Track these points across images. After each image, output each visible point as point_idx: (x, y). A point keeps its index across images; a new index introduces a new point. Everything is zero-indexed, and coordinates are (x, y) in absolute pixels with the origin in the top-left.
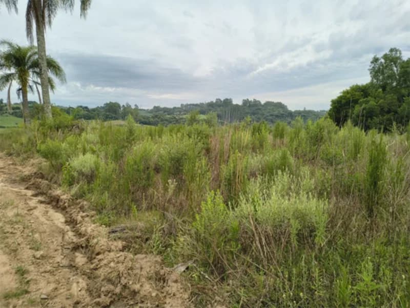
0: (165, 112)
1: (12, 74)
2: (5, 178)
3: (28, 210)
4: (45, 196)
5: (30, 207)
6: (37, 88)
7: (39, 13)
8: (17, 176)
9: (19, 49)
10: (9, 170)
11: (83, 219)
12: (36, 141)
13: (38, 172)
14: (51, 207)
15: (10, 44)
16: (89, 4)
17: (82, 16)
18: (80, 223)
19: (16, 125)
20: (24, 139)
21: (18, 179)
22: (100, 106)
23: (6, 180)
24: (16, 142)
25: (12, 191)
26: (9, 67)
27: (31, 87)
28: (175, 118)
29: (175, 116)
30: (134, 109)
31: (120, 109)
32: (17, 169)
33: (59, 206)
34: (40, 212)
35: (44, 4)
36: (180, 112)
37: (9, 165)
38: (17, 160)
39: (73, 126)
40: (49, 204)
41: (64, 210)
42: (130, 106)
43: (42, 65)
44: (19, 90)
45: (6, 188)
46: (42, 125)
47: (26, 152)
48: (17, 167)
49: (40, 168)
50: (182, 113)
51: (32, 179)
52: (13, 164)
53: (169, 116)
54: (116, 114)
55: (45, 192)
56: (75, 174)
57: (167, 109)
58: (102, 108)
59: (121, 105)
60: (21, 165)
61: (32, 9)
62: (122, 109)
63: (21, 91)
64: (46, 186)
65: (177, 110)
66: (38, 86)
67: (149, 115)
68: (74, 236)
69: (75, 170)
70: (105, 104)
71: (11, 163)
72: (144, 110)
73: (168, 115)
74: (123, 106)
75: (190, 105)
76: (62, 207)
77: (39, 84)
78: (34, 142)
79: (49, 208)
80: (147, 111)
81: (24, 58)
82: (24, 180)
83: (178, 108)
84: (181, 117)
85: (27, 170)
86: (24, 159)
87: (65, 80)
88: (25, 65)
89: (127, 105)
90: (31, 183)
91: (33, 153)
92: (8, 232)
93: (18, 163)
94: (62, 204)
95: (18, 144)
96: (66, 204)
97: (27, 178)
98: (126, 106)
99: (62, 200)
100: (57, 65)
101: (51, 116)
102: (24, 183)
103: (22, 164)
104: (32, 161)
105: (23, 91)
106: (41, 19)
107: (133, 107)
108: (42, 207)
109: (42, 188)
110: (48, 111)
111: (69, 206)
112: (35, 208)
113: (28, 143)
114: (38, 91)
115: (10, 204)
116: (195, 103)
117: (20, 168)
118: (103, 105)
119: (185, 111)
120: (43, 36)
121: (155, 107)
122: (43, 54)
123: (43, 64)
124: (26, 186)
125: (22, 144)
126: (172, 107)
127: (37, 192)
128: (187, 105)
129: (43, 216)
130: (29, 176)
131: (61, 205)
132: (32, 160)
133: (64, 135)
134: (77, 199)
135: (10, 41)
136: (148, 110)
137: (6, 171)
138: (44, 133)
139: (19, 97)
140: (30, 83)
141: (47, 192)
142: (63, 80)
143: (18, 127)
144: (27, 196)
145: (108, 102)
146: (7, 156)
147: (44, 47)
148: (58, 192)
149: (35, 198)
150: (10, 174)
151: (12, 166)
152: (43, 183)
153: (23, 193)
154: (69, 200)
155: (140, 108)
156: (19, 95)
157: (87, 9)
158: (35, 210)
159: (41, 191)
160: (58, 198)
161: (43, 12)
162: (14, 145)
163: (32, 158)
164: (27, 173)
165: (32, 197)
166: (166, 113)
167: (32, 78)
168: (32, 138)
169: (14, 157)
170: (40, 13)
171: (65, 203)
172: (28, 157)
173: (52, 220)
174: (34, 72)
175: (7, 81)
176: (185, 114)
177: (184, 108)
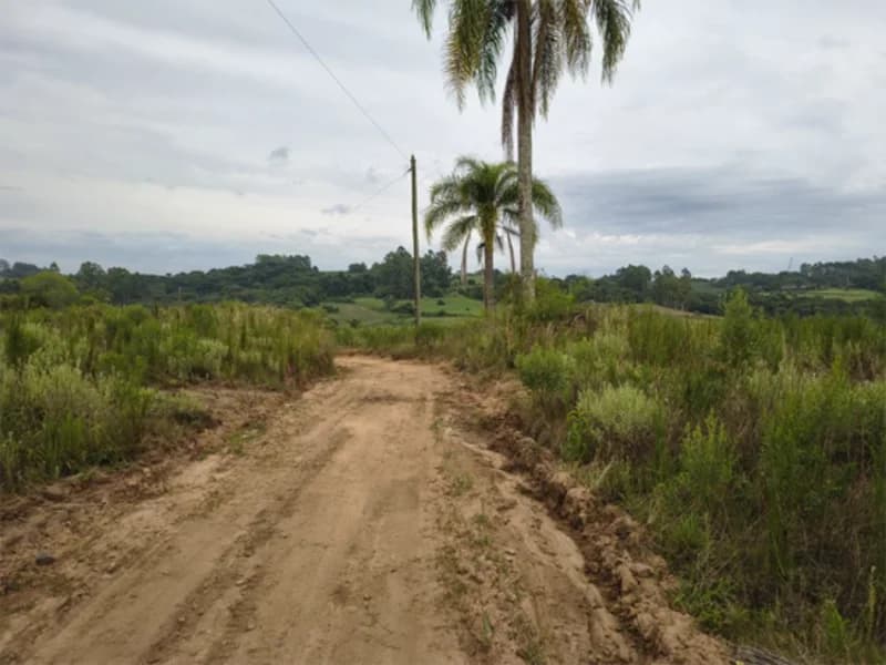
0: (756, 284)
1: (472, 218)
2: (456, 416)
3: (500, 510)
4: (528, 475)
5: (503, 501)
6: (509, 240)
7: (525, 90)
8: (474, 416)
9: (486, 170)
10: (461, 401)
11: (639, 583)
12: (506, 344)
13: (513, 413)
14: (546, 511)
15: (472, 163)
16: (622, 51)
17: (607, 78)
18: (629, 591)
19: (466, 312)
20: (485, 341)
21: (475, 421)
22: (608, 275)
23: (455, 423)
24: (472, 345)
25: (467, 449)
26: (467, 206)
27: (499, 239)
28: (783, 298)
29: (784, 293)
30: (683, 278)
31: (650, 279)
32: (471, 398)
33: (563, 514)
34: (523, 521)
35: (535, 71)
36: (799, 283)
37: (460, 388)
38: (474, 380)
39: (573, 315)
40: (540, 499)
41: (576, 528)
42: (672, 272)
43: (524, 193)
44: (482, 245)
45: (455, 440)
46: (517, 313)
47: (488, 365)
48: (473, 394)
49: (515, 405)
50: (803, 287)
51: (501, 427)
52: (465, 388)
53: (768, 294)
54: (640, 289)
55: (529, 465)
56: (598, 434)
57: (765, 276)
58: (612, 277)
59: (653, 272)
60: (480, 392)
61: (515, 85)
62: (653, 279)
63: (483, 249)
64: (530, 451)
65: (790, 279)
66: (512, 236)
67: (714, 291)
68: (618, 631)
69: (598, 424)
70: (619, 271)
71: (462, 384)
72: (705, 281)
73: (767, 290)
74: (657, 273)
75: (830, 264)
76: (570, 517)
77: (514, 233)
78: (503, 346)
79: (541, 511)
80: (713, 283)
81: (493, 186)
82: (486, 426)
83: (795, 274)
84: (800, 296)
85: (491, 405)
86: (485, 380)
87: (560, 220)
88: (492, 199)
89: (665, 271)
90: (499, 436)
91: (500, 368)
92: (466, 572)
93: (474, 387)
94: (571, 510)
95: (476, 350)
96: (582, 515)
97: (491, 423)
98: (662, 273)
99: (570, 501)
100: (547, 192)
101: (533, 294)
102: (488, 434)
103: (482, 389)
104: (499, 386)
105: (486, 248)
106: (527, 101)
107: (678, 274)
108: (525, 504)
109: (523, 455)
110: (529, 284)
111: (589, 520)
112: (513, 505)
113: (492, 347)
114: (511, 247)
115: (465, 486)
116: (843, 260)
117: (477, 397)
118: (614, 273)
119: (811, 280)
120: (529, 135)
121: (731, 273)
122: (526, 171)
123: (526, 190)
124: (491, 441)
125: (482, 349)
126: (777, 272)
127: (512, 463)
128: (819, 267)
129: (530, 535)
130: (494, 419)
131: (568, 514)
132: (498, 383)
133: (557, 334)
134: (604, 503)
135: (473, 158)
136: (713, 280)
137: (456, 400)
138: (520, 329)
139: (479, 260)
140: (500, 232)
141: (534, 466)
142: (556, 222)
143: (471, 316)
144: (492, 467)
145: (626, 266)
146: (457, 369)
147: (530, 158)
148: (561, 476)
149: (509, 476)
150: (462, 408)
151: (464, 393)
152: (525, 443)
153: (487, 459)
154: (588, 505)
155: (695, 275)
156: (479, 256)
157: (615, 60)
158: (511, 512)
159: (520, 461)
160: (562, 491)
161: (533, 88)
162: (469, 350)
163: (499, 379)
164: (490, 411)
165: (504, 473)
166: (760, 287)
167: (502, 222)
168: (500, 337)
169: (468, 375)
170: (527, 89)
171: (579, 510)
172: (492, 377)
173: (553, 554)
174: (506, 211)
175: (463, 231)
176: (813, 288)
177: (810, 274)
